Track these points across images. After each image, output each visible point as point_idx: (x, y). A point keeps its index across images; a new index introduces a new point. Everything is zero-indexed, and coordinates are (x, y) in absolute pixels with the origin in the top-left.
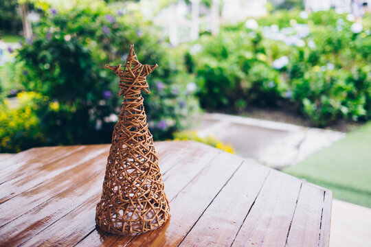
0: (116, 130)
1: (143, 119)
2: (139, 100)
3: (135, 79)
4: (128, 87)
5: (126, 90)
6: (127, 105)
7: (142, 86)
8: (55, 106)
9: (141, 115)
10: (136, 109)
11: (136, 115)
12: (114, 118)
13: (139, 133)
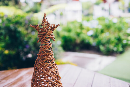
0: (37, 63)
1: (52, 55)
2: (49, 45)
3: (47, 33)
4: (43, 37)
5: (42, 39)
6: (42, 48)
7: (51, 37)
8: (6, 52)
9: (51, 53)
10: (48, 50)
11: (48, 53)
12: (30, 56)
13: (50, 64)
